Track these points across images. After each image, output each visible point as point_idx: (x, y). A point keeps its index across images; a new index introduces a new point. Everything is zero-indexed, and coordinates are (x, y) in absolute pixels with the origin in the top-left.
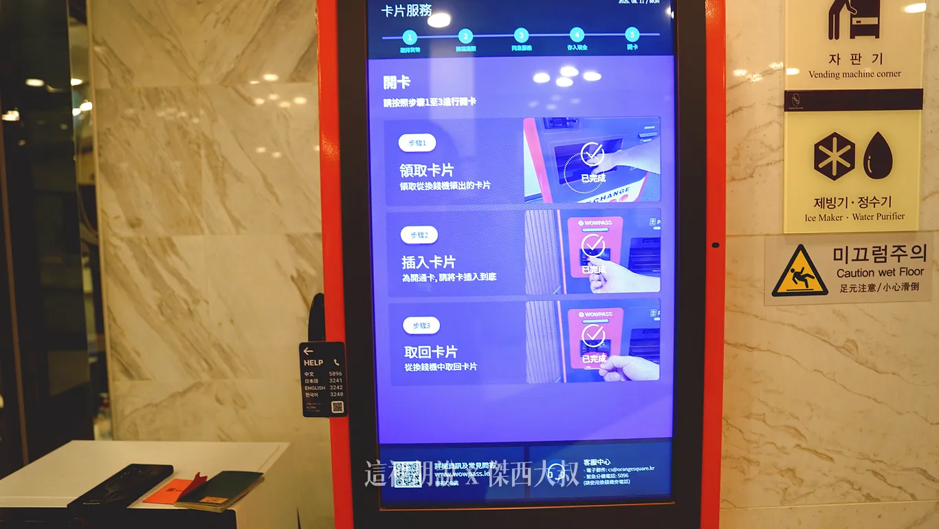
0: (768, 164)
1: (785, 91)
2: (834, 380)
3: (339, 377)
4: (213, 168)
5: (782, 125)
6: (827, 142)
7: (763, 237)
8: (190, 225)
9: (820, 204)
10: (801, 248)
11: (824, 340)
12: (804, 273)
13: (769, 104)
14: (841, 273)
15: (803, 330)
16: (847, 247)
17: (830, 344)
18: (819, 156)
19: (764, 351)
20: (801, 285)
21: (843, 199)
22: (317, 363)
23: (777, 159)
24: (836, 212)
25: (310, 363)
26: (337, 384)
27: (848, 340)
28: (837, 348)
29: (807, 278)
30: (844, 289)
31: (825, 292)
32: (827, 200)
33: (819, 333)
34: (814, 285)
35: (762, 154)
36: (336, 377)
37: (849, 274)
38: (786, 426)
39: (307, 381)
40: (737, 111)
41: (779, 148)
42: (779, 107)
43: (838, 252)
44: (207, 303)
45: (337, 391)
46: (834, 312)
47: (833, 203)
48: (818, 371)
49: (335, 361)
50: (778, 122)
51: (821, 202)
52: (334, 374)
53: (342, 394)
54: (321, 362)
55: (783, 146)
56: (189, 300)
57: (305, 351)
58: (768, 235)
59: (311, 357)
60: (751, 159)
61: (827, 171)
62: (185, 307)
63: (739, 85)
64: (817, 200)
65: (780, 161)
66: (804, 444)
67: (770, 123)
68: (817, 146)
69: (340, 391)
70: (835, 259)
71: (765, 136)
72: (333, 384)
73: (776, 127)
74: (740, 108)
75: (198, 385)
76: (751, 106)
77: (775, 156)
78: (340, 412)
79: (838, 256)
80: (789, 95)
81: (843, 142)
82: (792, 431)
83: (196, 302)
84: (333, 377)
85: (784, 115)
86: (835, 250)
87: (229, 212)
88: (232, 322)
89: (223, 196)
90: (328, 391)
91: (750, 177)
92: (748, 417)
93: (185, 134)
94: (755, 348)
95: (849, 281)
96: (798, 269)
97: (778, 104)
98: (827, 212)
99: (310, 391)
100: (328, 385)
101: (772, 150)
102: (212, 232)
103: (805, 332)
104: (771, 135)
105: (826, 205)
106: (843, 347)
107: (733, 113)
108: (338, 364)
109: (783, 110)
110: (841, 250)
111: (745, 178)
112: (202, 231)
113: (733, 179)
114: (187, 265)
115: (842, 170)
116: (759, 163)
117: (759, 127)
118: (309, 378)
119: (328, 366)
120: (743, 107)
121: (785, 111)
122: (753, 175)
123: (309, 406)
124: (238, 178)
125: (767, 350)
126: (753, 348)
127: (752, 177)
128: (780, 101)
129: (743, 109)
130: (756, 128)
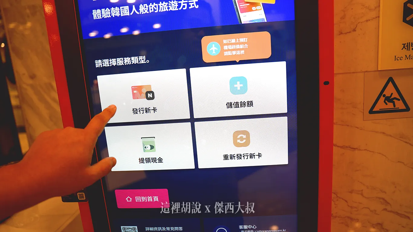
0: (367, 21)
7: (363, 73)
10: (391, 79)
11: (406, 142)
12: (392, 97)
15: (391, 136)
17: (410, 144)
18: (407, 12)
19: (362, 150)
20: (390, 106)
23: (375, 16)
29: (395, 100)
31: (408, 109)
32: (412, 44)
34: (400, 105)
35: (363, 13)
38: (377, 197)
41: (376, 8)
51: (407, 46)
55: (379, 6)
58: (366, 72)
60: (354, 19)
64: (404, 44)
65: (377, 18)
68: (405, 4)
77: (373, 14)
82: (381, 200)
92: (351, 192)
94: (357, 149)
96: (388, 95)
101: (370, 10)
105: (411, 48)
111: (350, 32)
113: (341, 33)
116: (361, 20)
125: (365, 150)
126: (354, 149)
127: (355, 31)
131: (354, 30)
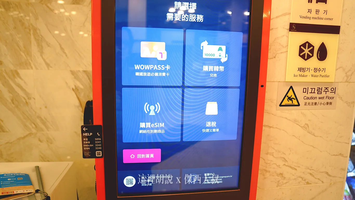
0: (281, 53)
1: (290, 23)
2: (299, 139)
3: (99, 141)
4: (37, 40)
5: (288, 37)
6: (304, 45)
7: (278, 82)
8: (26, 65)
9: (300, 70)
10: (291, 87)
11: (297, 124)
12: (291, 98)
13: (284, 28)
14: (305, 98)
15: (290, 120)
16: (308, 88)
17: (299, 126)
18: (301, 51)
19: (275, 128)
20: (290, 102)
21: (308, 68)
22: (89, 134)
23: (285, 51)
24: (305, 73)
25: (86, 134)
26: (98, 144)
27: (306, 124)
28: (301, 127)
29: (293, 99)
30: (305, 104)
31: (299, 105)
32: (302, 69)
33: (295, 121)
34: (295, 102)
35: (279, 48)
36: (98, 141)
37: (308, 98)
38: (281, 157)
39: (84, 142)
41: (286, 46)
42: (287, 29)
43: (305, 90)
44: (35, 99)
45: (99, 147)
46: (301, 113)
47: (304, 70)
48: (294, 136)
49: (98, 133)
51: (300, 69)
52: (97, 139)
53: (101, 148)
54: (91, 134)
55: (288, 46)
56: (26, 98)
57: (84, 129)
58: (280, 82)
59: (86, 132)
60: (275, 50)
61: (303, 57)
62: (24, 101)
64: (299, 68)
65: (286, 52)
66: (286, 164)
67: (284, 36)
68: (300, 46)
69: (100, 147)
70: (303, 92)
71: (281, 41)
72: (97, 144)
73: (285, 37)
74: (272, 29)
75: (30, 134)
76: (276, 28)
77: (284, 50)
78: (100, 156)
79: (305, 91)
80: (291, 24)
81: (310, 45)
82: (283, 159)
83: (29, 98)
84: (96, 141)
85: (289, 32)
86: (304, 88)
87: (44, 60)
88: (46, 107)
89: (42, 53)
90: (94, 147)
91: (274, 58)
92: (267, 154)
93: (23, 24)
94: (271, 127)
95: (308, 101)
96: (289, 96)
97: (287, 28)
98: (302, 73)
99: (86, 147)
100: (94, 144)
101: (283, 47)
102: (37, 69)
103: (291, 121)
104: (283, 41)
105: (302, 70)
106: (304, 127)
108: (99, 135)
109: (289, 31)
110: (306, 88)
111: (272, 58)
112: (32, 68)
114: (25, 83)
115: (309, 57)
116: (278, 52)
117: (279, 37)
118: (86, 141)
119: (95, 136)
123: (85, 153)
124: (48, 45)
125: (276, 128)
126: (270, 127)
128: (288, 27)
129: (274, 29)
130: (278, 38)
131: (275, 57)
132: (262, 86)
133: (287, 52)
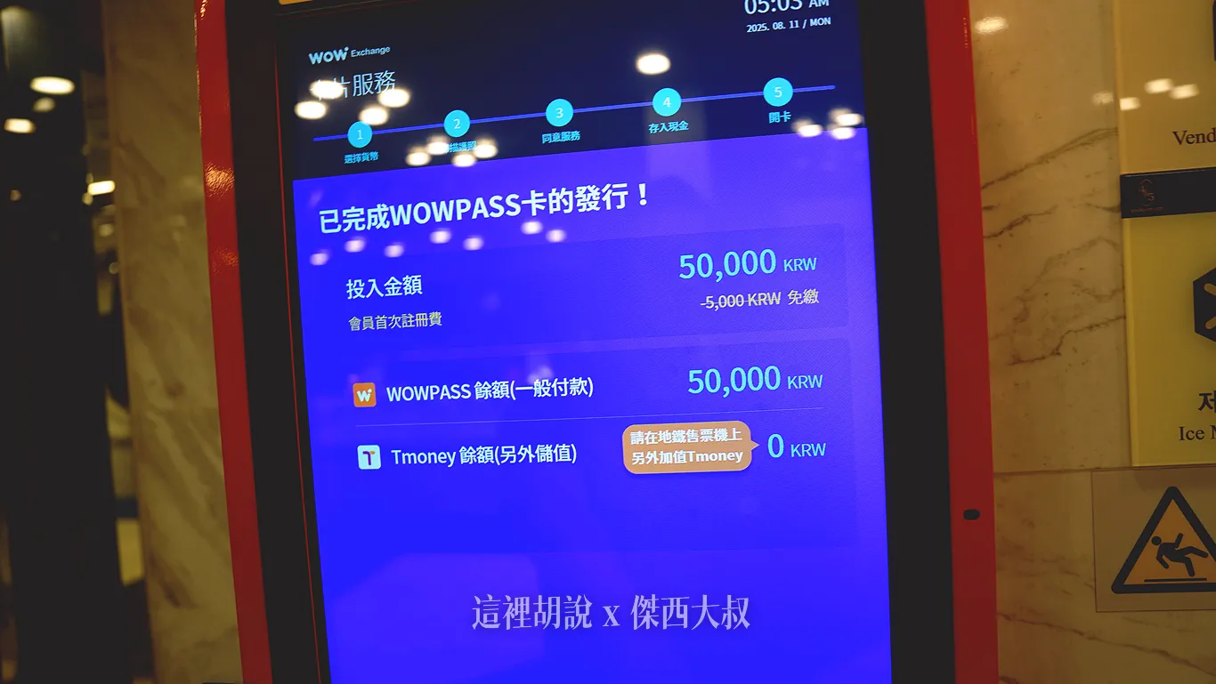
0: (1091, 328)
1: (1123, 178)
5: (1118, 247)
7: (1089, 473)
9: (1212, 404)
10: (1173, 494)
12: (1182, 546)
13: (1089, 205)
18: (1205, 306)
20: (1177, 571)
23: (1111, 315)
29: (1191, 555)
34: (1206, 570)
35: (1077, 306)
40: (1021, 222)
41: (1114, 292)
42: (1111, 210)
50: (1108, 241)
55: (1124, 288)
58: (1098, 469)
60: (1054, 319)
63: (1022, 170)
64: (1205, 395)
65: (1117, 319)
67: (1093, 243)
68: (1198, 284)
71: (1081, 269)
73: (1105, 250)
74: (1026, 218)
76: (1048, 213)
77: (1107, 310)
80: (1129, 183)
85: (1121, 224)
91: (1053, 354)
96: (1169, 538)
97: (1107, 205)
101: (1099, 298)
104: (1095, 268)
107: (1011, 227)
109: (1119, 214)
111: (1043, 358)
113: (1017, 360)
116: (1072, 325)
117: (1068, 252)
120: (1030, 215)
121: (1123, 217)
122: (1061, 350)
127: (1058, 354)
128: (1113, 198)
129: (1030, 217)
130: (1061, 256)
131: (1056, 352)
132: (972, 515)
133: (1125, 318)
